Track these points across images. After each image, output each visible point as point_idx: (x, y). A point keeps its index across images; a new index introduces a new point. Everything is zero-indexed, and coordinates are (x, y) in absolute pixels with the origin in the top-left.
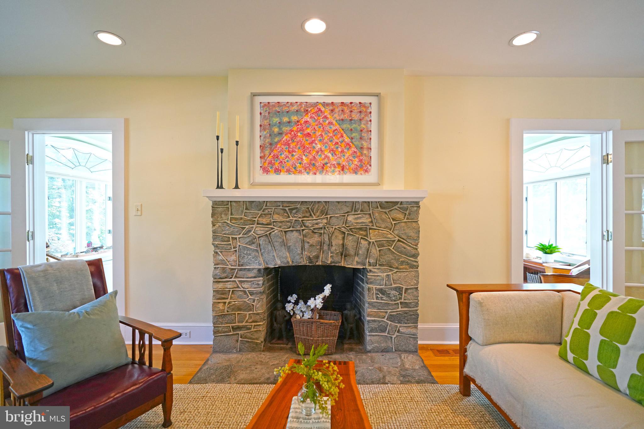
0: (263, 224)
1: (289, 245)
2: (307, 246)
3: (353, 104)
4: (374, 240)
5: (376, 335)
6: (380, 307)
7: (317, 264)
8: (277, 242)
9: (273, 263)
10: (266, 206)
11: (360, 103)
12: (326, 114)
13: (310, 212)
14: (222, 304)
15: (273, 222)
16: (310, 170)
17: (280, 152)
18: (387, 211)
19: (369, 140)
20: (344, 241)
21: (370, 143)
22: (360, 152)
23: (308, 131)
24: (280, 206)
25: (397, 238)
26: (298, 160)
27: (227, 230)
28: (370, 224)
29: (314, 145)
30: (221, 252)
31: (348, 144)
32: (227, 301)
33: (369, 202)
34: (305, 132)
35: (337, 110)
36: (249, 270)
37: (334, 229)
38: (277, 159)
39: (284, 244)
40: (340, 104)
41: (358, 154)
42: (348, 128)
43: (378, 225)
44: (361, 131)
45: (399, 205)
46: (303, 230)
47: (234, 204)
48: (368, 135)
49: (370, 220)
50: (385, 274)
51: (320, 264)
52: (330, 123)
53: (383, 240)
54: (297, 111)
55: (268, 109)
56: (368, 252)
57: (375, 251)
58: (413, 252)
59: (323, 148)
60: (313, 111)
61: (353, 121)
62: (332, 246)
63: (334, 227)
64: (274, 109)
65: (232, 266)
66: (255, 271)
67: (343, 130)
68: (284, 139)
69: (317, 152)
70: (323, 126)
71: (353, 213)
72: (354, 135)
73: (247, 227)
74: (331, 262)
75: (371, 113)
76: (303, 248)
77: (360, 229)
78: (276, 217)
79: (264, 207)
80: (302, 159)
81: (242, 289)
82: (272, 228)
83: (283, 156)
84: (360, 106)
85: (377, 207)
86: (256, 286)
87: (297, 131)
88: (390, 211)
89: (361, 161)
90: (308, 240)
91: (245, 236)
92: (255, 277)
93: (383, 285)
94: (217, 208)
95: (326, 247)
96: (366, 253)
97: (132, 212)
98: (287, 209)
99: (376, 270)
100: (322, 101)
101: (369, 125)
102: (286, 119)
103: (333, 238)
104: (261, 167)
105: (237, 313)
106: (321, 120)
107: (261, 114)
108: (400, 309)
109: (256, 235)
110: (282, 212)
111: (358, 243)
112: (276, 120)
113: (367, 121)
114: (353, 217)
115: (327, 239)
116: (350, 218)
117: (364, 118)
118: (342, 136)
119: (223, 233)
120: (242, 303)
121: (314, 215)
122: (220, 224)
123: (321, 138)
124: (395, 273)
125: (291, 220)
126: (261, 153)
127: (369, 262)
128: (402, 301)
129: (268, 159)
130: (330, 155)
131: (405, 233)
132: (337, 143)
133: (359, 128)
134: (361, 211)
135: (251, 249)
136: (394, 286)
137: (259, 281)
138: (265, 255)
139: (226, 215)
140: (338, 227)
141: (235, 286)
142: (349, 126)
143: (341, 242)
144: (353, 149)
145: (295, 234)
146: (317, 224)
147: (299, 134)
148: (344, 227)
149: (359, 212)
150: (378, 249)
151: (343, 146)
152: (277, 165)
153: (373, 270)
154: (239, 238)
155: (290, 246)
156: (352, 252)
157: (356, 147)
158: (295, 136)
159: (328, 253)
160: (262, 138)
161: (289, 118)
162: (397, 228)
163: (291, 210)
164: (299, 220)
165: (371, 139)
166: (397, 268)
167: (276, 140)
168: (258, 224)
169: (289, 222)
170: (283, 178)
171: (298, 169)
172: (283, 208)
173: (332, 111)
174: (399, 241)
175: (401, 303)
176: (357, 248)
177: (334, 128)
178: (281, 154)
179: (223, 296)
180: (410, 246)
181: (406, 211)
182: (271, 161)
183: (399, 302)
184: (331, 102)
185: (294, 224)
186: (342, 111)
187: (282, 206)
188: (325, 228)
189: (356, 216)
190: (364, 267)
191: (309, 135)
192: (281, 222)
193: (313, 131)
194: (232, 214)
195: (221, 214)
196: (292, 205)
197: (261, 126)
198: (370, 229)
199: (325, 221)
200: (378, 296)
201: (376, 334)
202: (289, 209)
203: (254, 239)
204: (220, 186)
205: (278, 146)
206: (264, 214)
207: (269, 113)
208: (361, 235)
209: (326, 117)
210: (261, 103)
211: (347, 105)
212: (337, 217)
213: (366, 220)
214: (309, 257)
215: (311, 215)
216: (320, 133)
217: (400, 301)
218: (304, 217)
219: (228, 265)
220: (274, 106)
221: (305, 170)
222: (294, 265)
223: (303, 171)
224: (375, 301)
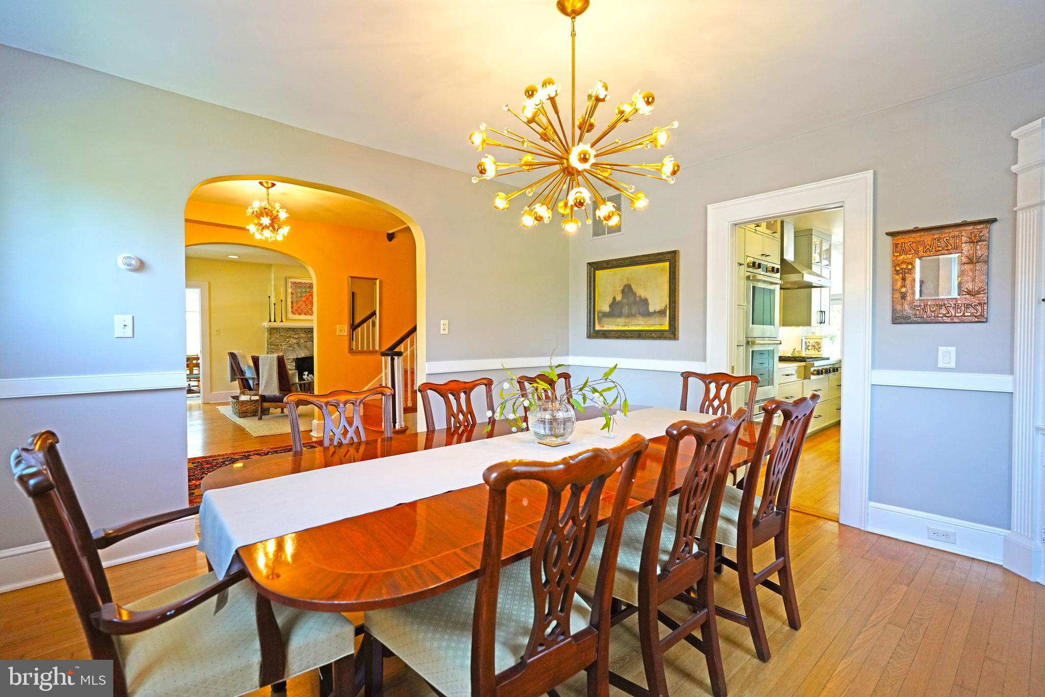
0: (295, 338)
9: (300, 356)
15: (300, 337)
27: (278, 341)
38: (299, 308)
39: (305, 347)
55: (295, 285)
64: (298, 285)
73: (288, 339)
82: (300, 340)
87: (309, 296)
91: (287, 344)
94: (271, 331)
102: (304, 290)
104: (291, 312)
107: (291, 287)
109: (292, 343)
112: (299, 290)
122: (272, 337)
126: (291, 305)
135: (290, 349)
138: (297, 352)
154: (284, 345)
160: (292, 298)
161: (306, 290)
163: (308, 332)
167: (299, 299)
168: (293, 338)
171: (310, 313)
178: (301, 306)
182: (296, 309)
194: (279, 334)
195: (272, 334)
197: (291, 292)
203: (291, 345)
205: (300, 302)
207: (296, 287)
210: (291, 282)
220: (298, 283)
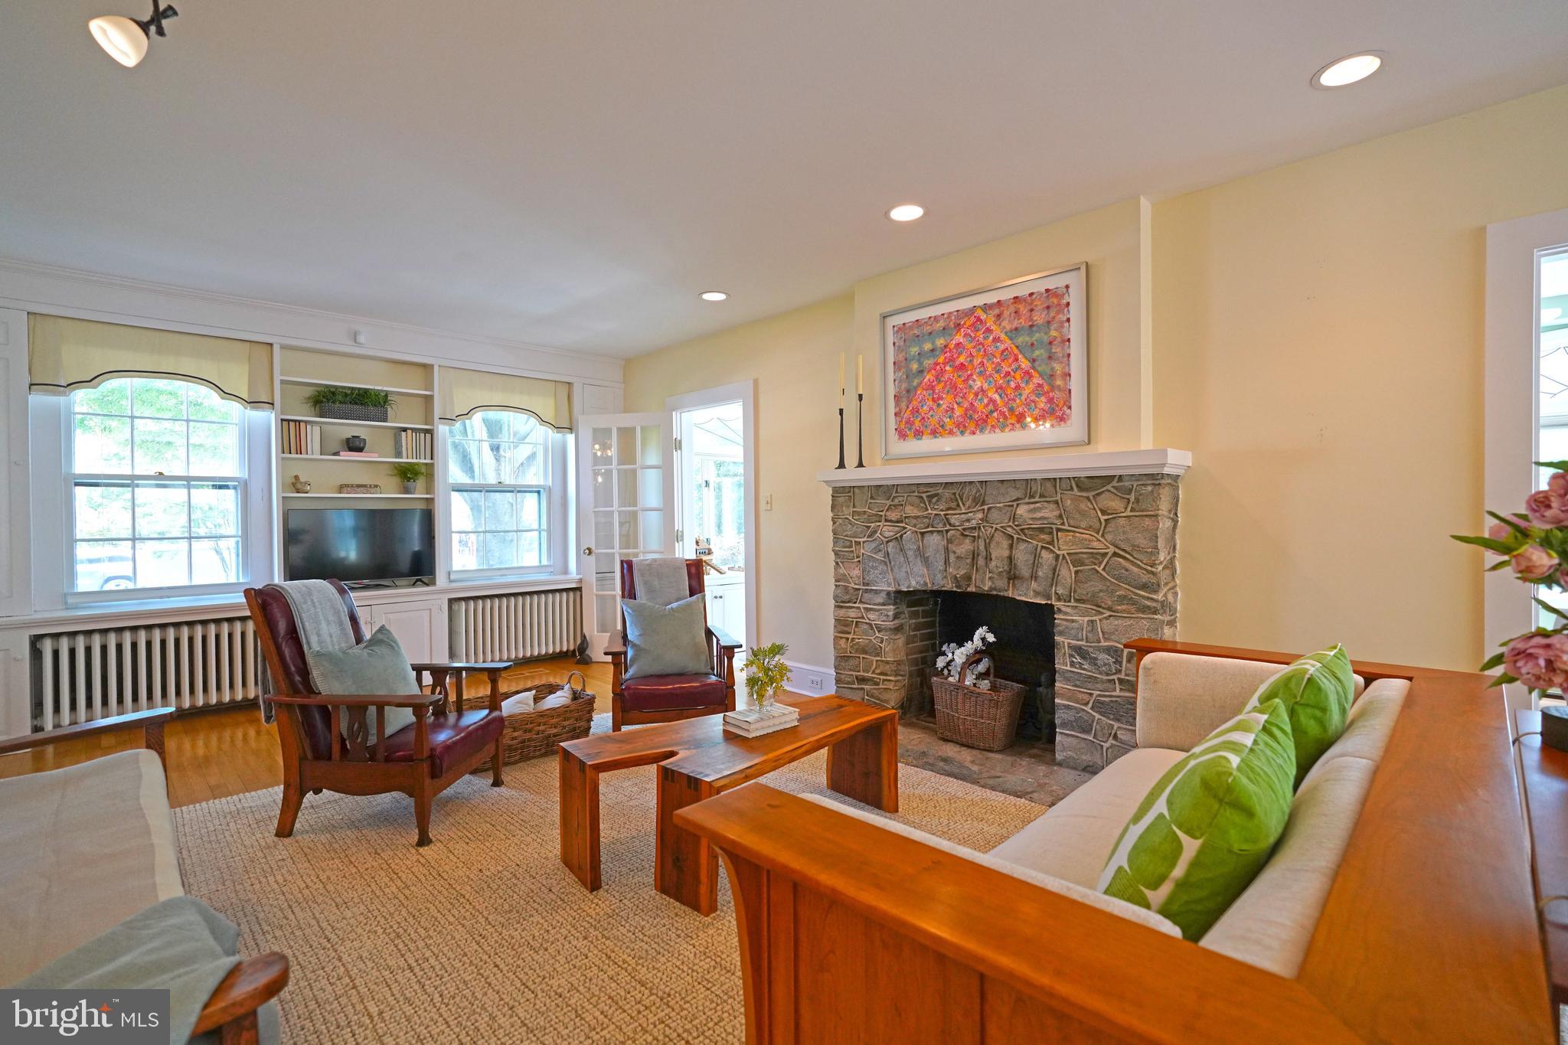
0: (891, 521)
1: (926, 555)
2: (952, 558)
3: (1034, 296)
4: (1065, 552)
5: (1072, 736)
6: (1078, 683)
7: (969, 589)
8: (910, 549)
9: (906, 585)
10: (896, 492)
11: (1047, 291)
12: (988, 325)
13: (957, 500)
14: (845, 640)
15: (906, 517)
16: (965, 427)
17: (920, 402)
18: (1091, 494)
19: (1066, 359)
20: (1011, 552)
21: (1069, 365)
22: (1049, 384)
23: (962, 359)
24: (914, 492)
25: (1112, 549)
26: (947, 411)
27: (850, 530)
28: (1058, 522)
29: (971, 382)
30: (842, 563)
31: (1027, 373)
32: (850, 636)
33: (1055, 479)
34: (957, 363)
35: (1006, 313)
36: (876, 592)
37: (994, 529)
38: (917, 414)
39: (920, 553)
40: (1012, 301)
41: (1046, 388)
42: (1027, 342)
43: (1072, 522)
44: (1051, 343)
45: (1115, 483)
46: (947, 531)
47: (856, 490)
48: (1063, 349)
49: (1057, 513)
50: (1087, 619)
51: (974, 590)
52: (996, 340)
53: (1082, 553)
54: (944, 329)
55: (903, 335)
56: (1054, 574)
57: (1067, 573)
58: (1145, 578)
59: (986, 386)
60: (968, 323)
61: (1034, 329)
62: (991, 559)
63: (994, 526)
64: (912, 332)
65: (855, 584)
66: (883, 595)
67: (1017, 347)
68: (925, 380)
69: (976, 395)
70: (984, 346)
71: (1027, 500)
72: (1037, 353)
73: (873, 525)
74: (991, 589)
75: (1068, 304)
76: (947, 562)
77: (1041, 530)
78: (910, 511)
79: (894, 494)
80: (953, 409)
81: (867, 621)
82: (905, 528)
83: (925, 408)
84: (1048, 296)
85: (1071, 487)
86: (884, 618)
87: (945, 364)
88: (1098, 494)
89: (1050, 400)
90: (954, 549)
91: (870, 539)
92: (883, 604)
93: (1082, 640)
94: (837, 497)
95: (981, 562)
96: (1051, 576)
97: (763, 506)
98: (924, 495)
99: (1069, 610)
100: (981, 303)
101: (1065, 330)
102: (928, 346)
103: (992, 546)
104: (896, 429)
105: (861, 656)
106: (981, 336)
107: (894, 344)
108: (1117, 693)
109: (883, 538)
110: (917, 500)
111: (1036, 556)
112: (914, 350)
113: (1062, 323)
114: (1026, 507)
115: (982, 547)
116: (1022, 510)
117: (1054, 318)
118: (1016, 360)
119: (844, 534)
120: (867, 641)
121: (964, 504)
122: (840, 521)
123: (982, 369)
124: (1107, 618)
125: (929, 514)
126: (895, 407)
127: (1056, 593)
128: (1122, 676)
129: (906, 415)
130: (996, 397)
131: (1127, 540)
132: (1008, 374)
133: (1046, 339)
134: (1040, 497)
135: (878, 560)
136: (1104, 644)
137: (888, 611)
138: (896, 570)
139: (848, 507)
140: (1001, 527)
141: (860, 615)
142: (1027, 339)
143: (1006, 553)
144: (1037, 380)
145: (936, 538)
146: (968, 520)
147: (948, 368)
148: (1010, 526)
149: (1037, 499)
150: (1073, 569)
151: (1018, 376)
152: (917, 423)
153: (1064, 609)
154: (864, 542)
155: (928, 558)
156: (1025, 572)
157: (1041, 375)
158: (943, 371)
159: (985, 573)
160: (896, 382)
161: (933, 343)
162: (1111, 530)
163: (930, 497)
164: (940, 515)
165: (1069, 355)
166: (1110, 609)
167: (915, 382)
168: (886, 521)
169: (926, 517)
170: (927, 444)
171: (947, 428)
172: (919, 494)
173: (999, 316)
174: (1115, 554)
175: (1121, 681)
176: (1035, 564)
177: (1002, 347)
178: (922, 406)
179: (845, 629)
180: (1139, 567)
181: (1130, 494)
182: (910, 418)
183: (1115, 677)
184: (996, 301)
185: (933, 520)
186: (1016, 312)
187: (918, 492)
188: (980, 528)
189: (1032, 506)
190: (1049, 602)
191: (962, 366)
192: (916, 518)
193: (969, 359)
194: (854, 506)
195: (842, 506)
196: (931, 489)
197: (894, 363)
198: (1058, 530)
199: (980, 515)
200: (1074, 660)
201: (1072, 733)
202: (928, 497)
203: (881, 544)
204: (842, 465)
205: (919, 392)
206: (895, 506)
207: (905, 341)
208: (1042, 541)
209: (989, 330)
210: (894, 327)
211: (1025, 300)
212: (1000, 509)
213: (1049, 513)
214: (956, 577)
215: (958, 505)
216: (980, 360)
217: (1118, 676)
218: (948, 509)
219: (850, 583)
220: (911, 328)
221: (958, 426)
222: (935, 588)
223: (955, 430)
224: (1068, 668)
